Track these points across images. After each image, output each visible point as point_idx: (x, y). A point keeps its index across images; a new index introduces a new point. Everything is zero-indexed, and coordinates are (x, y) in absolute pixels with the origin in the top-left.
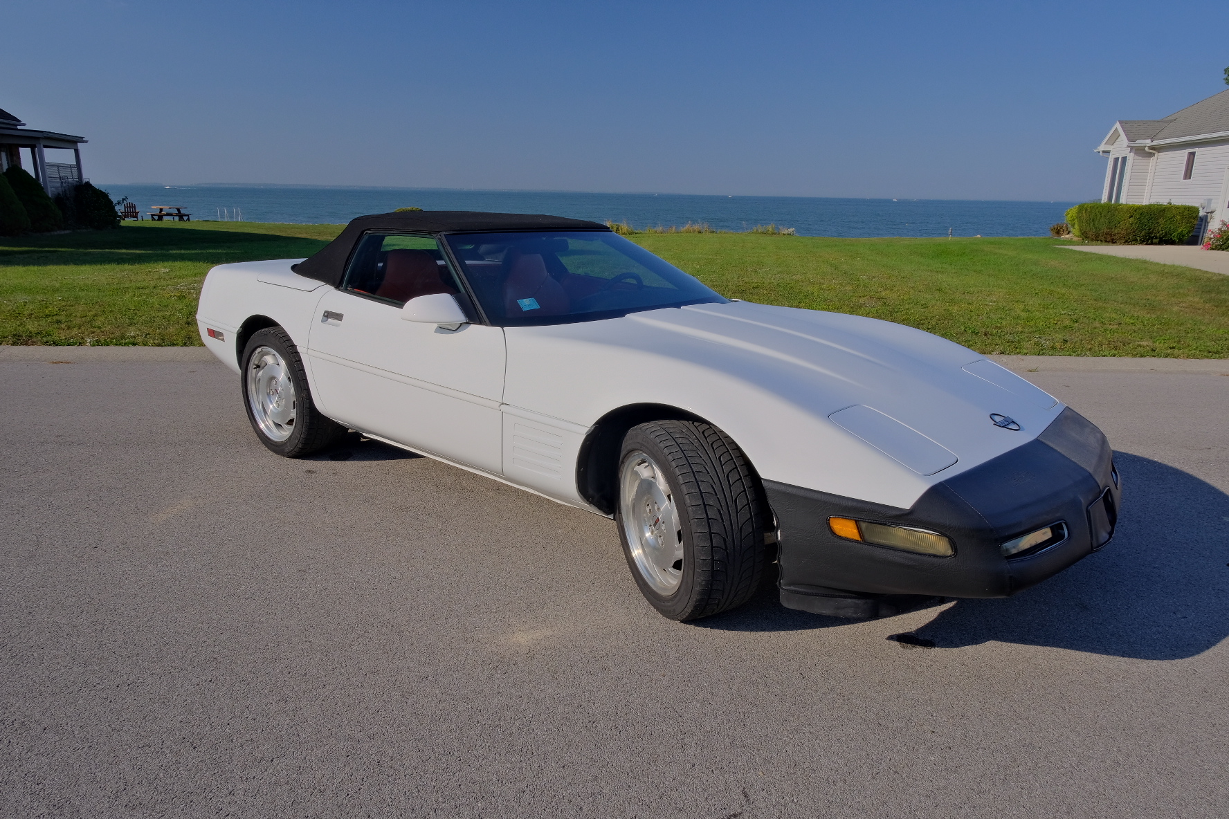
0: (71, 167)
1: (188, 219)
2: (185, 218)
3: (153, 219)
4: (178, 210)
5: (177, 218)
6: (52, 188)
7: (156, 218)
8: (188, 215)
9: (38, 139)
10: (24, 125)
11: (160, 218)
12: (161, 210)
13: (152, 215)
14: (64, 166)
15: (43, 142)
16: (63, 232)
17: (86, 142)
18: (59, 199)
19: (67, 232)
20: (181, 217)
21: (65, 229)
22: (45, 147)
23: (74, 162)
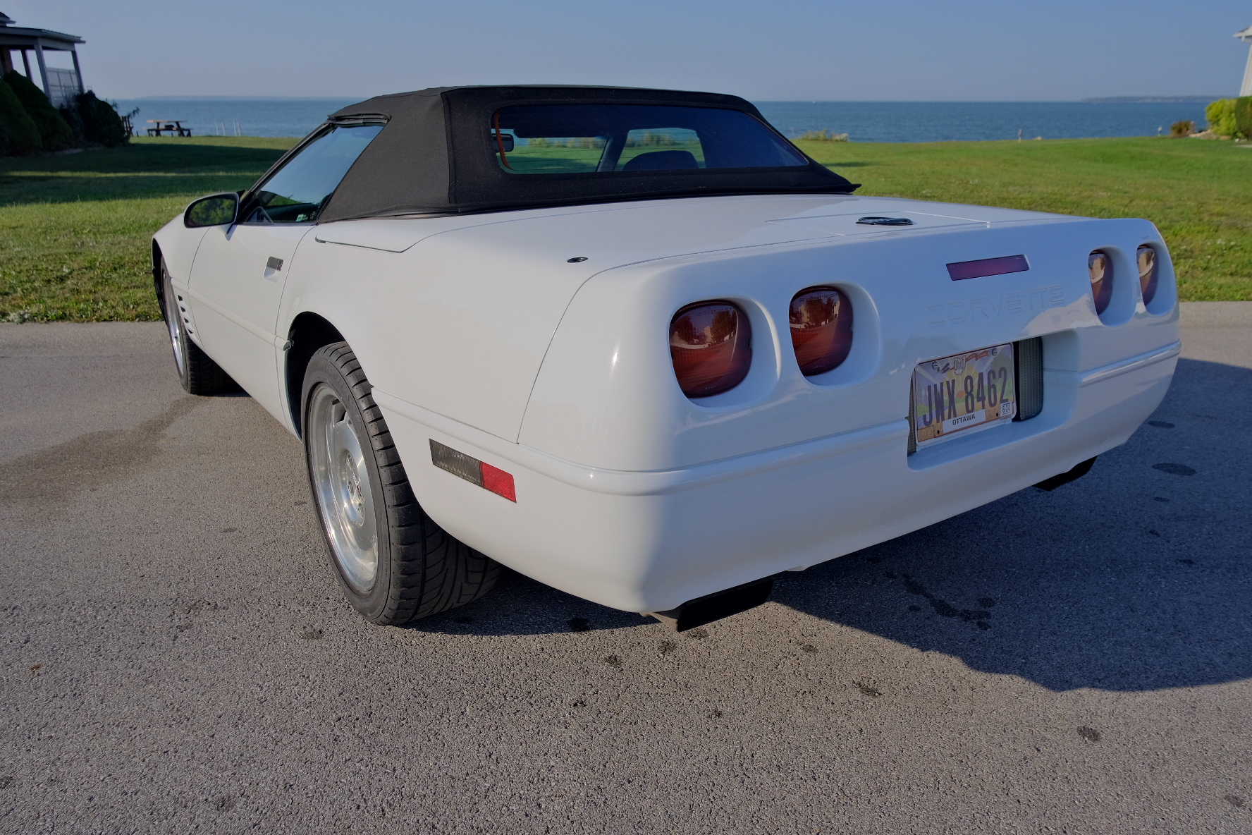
0: (70, 72)
1: (189, 135)
2: (186, 133)
3: (151, 135)
4: (177, 123)
5: (176, 133)
6: (57, 97)
7: (154, 133)
8: (189, 130)
9: (35, 38)
10: (14, 22)
11: (158, 132)
12: (158, 124)
13: (149, 130)
14: (64, 72)
15: (41, 43)
16: (75, 151)
17: (84, 42)
18: (63, 111)
19: (79, 150)
20: (181, 131)
21: (76, 148)
22: (45, 48)
23: (72, 67)
